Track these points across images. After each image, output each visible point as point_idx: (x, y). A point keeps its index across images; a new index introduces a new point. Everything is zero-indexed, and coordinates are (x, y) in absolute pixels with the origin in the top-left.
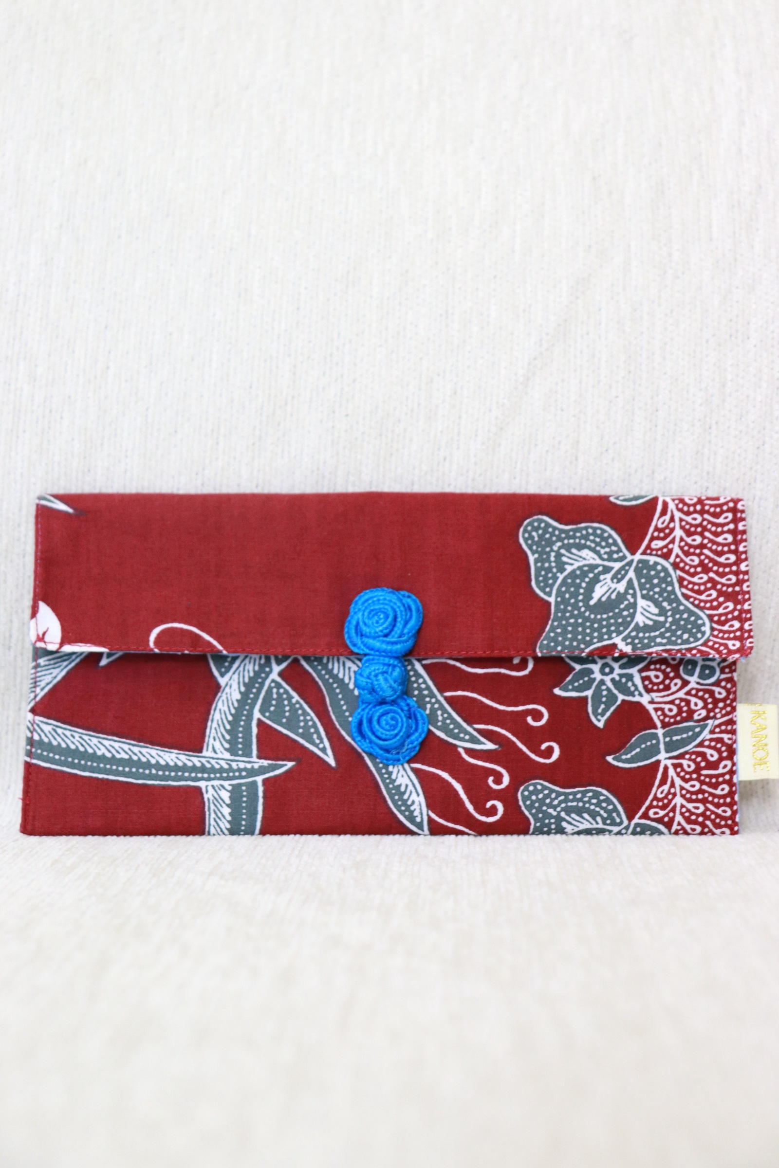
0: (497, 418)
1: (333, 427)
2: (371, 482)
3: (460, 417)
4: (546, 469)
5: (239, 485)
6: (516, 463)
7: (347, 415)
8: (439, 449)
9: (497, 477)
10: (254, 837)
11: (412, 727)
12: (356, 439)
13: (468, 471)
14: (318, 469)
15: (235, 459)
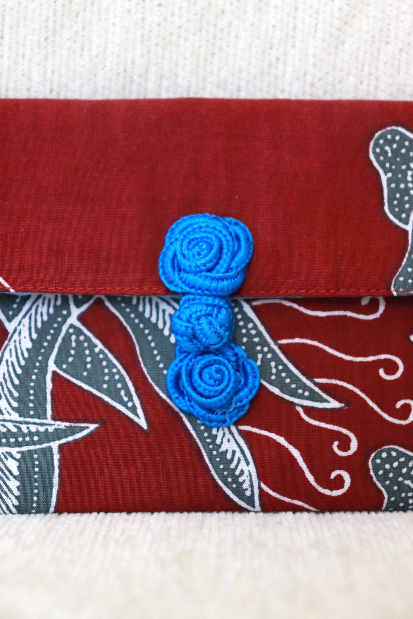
0: (340, 9)
1: (143, 19)
2: (189, 87)
3: (296, 9)
4: (399, 72)
5: (29, 90)
6: (363, 65)
7: (160, 5)
8: (270, 48)
9: (340, 82)
10: (49, 516)
11: (240, 382)
12: (171, 34)
13: (305, 74)
14: (125, 71)
15: (24, 56)
